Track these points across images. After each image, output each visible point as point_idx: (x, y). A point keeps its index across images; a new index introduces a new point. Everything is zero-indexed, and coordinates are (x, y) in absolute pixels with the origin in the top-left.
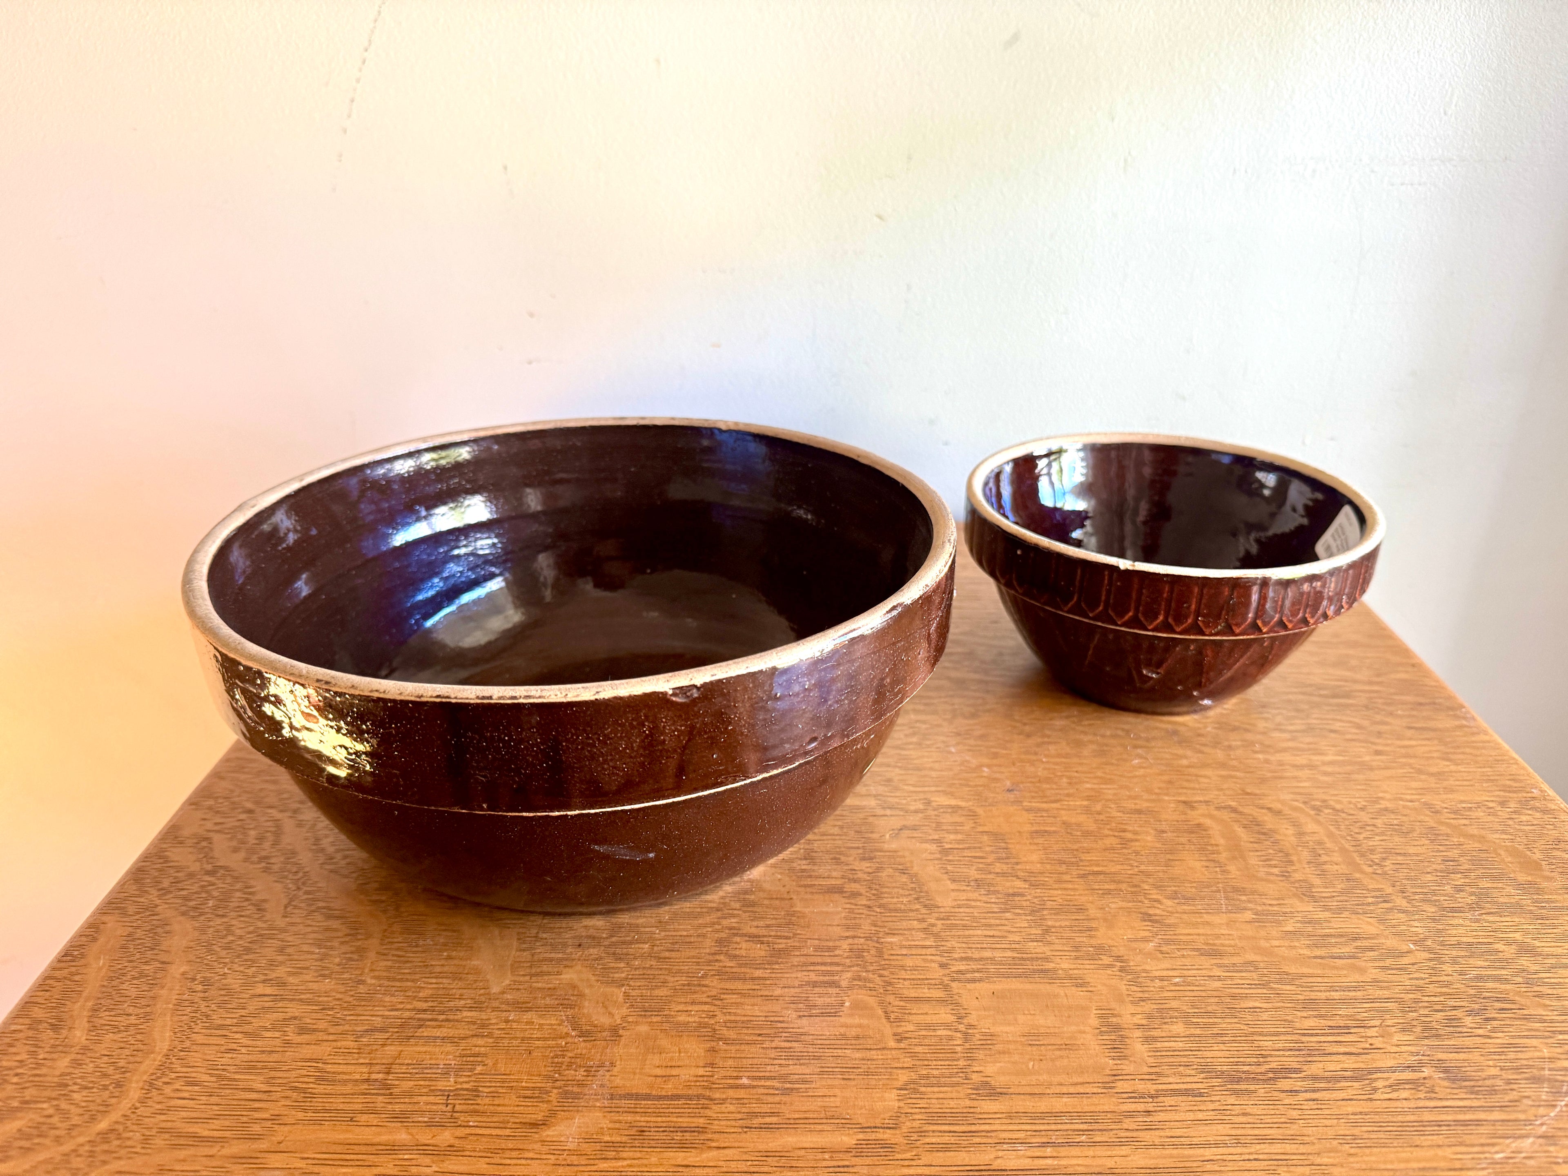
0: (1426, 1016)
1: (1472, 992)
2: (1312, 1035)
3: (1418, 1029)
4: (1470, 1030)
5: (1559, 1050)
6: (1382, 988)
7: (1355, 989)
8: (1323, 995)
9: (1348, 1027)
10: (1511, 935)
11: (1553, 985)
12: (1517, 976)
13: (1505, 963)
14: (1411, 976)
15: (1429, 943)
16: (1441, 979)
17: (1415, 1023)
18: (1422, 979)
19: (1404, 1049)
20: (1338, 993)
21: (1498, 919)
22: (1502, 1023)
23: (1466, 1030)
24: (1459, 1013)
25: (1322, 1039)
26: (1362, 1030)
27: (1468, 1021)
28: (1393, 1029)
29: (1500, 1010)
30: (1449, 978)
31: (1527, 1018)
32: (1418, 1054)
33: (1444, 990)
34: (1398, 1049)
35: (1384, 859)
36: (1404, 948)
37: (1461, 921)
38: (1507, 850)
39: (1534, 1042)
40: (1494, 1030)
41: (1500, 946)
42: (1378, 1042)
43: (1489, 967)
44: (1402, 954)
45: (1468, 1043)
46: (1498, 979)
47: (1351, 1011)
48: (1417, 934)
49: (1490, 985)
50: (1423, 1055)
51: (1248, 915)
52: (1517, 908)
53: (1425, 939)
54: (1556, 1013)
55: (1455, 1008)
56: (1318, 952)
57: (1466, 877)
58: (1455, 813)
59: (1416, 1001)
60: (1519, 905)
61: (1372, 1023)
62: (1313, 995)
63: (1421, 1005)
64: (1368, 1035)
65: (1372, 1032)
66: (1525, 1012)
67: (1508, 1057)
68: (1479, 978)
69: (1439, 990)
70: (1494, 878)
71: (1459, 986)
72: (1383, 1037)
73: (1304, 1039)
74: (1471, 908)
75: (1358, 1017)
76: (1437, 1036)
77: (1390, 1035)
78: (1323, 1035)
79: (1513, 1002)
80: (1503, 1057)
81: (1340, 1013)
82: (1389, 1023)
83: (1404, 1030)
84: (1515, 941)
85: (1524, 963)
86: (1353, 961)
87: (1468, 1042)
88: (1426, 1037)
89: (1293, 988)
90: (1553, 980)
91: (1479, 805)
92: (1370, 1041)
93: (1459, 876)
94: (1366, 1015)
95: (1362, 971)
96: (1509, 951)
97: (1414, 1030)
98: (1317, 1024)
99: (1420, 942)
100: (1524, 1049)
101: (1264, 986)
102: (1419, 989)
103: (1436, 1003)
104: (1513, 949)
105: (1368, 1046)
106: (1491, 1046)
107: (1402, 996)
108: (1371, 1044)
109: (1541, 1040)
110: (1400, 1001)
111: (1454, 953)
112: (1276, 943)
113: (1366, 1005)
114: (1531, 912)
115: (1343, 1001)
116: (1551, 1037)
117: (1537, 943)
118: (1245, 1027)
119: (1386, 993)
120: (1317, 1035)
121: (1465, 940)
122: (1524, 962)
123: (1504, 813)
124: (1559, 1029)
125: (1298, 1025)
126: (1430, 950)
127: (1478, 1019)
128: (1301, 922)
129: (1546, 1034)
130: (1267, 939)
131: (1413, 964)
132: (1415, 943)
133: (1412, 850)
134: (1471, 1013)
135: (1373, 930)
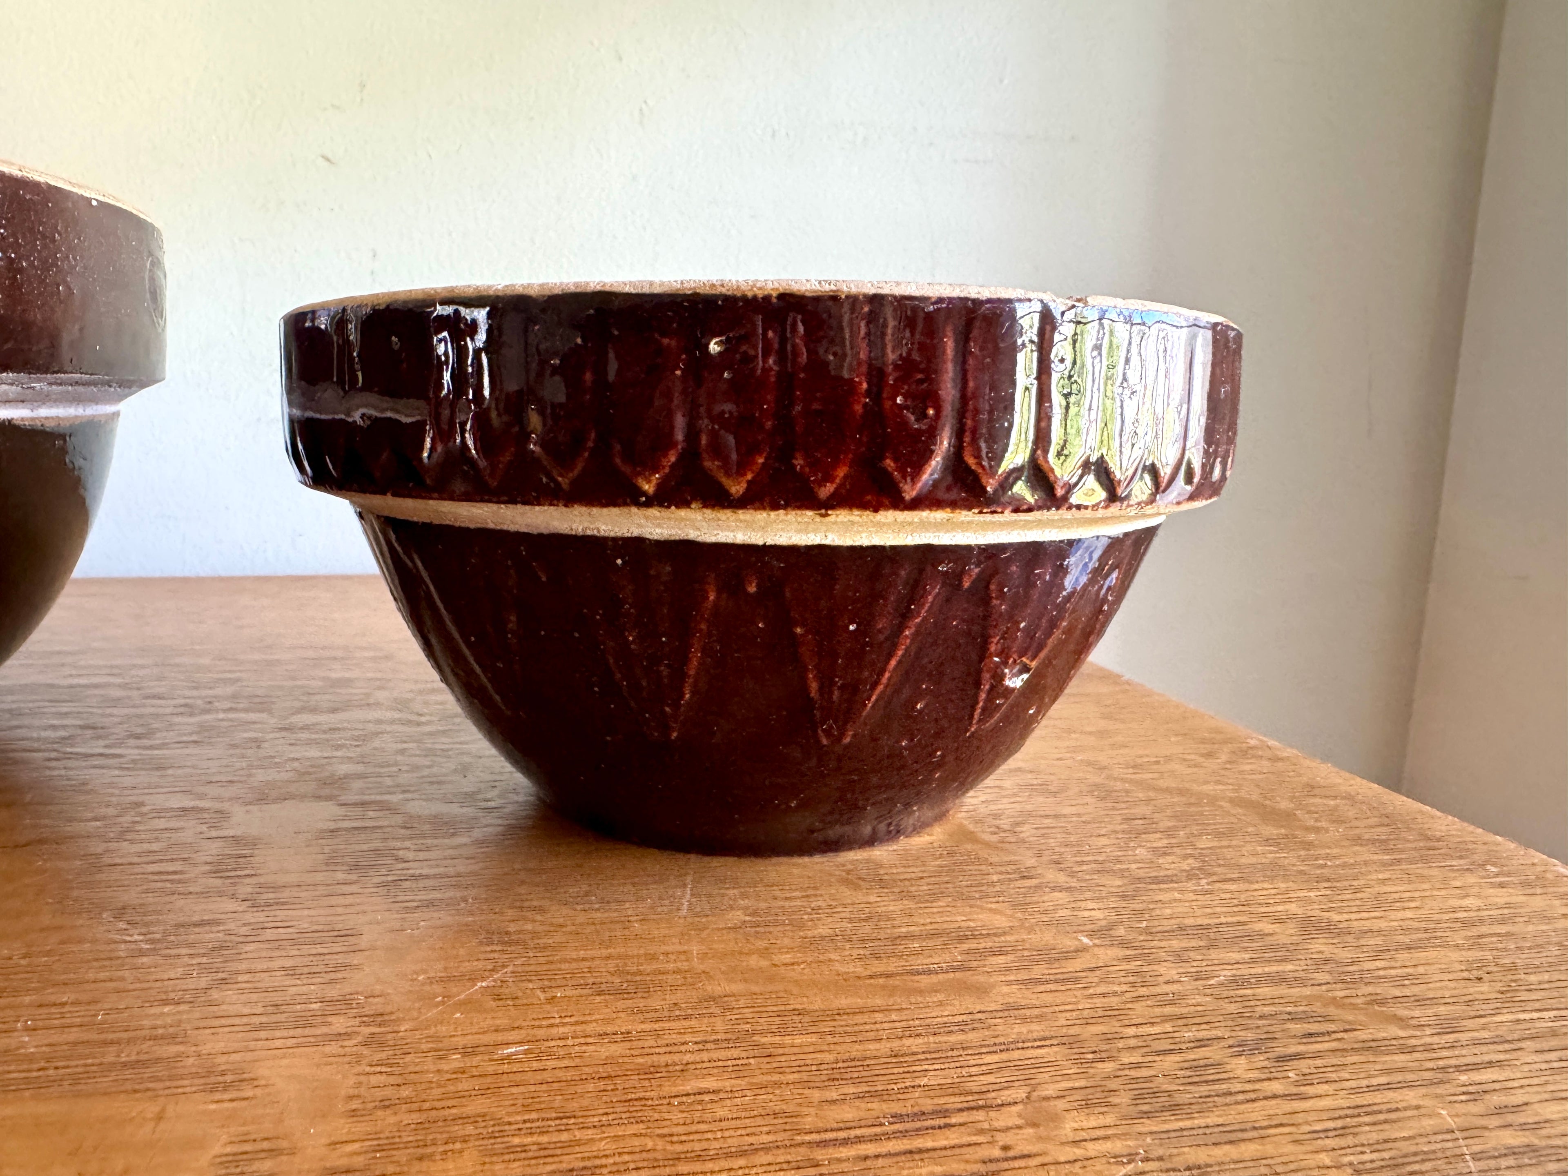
0: (1138, 1066)
1: (1232, 1008)
2: (845, 1142)
3: (1123, 1099)
4: (1248, 1087)
5: (1474, 1108)
6: (1025, 1020)
7: (962, 1027)
8: (884, 1047)
9: (945, 1113)
10: (1280, 908)
11: (1399, 981)
12: (1317, 971)
13: (1287, 953)
14: (1091, 991)
15: (1121, 931)
16: (1158, 990)
17: (1113, 1084)
18: (1115, 993)
19: (1093, 1149)
20: (920, 1040)
21: (1243, 886)
22: (1319, 1062)
23: (1239, 1087)
24: (1212, 1053)
25: (870, 1149)
26: (980, 1115)
27: (1240, 1066)
28: (1061, 1104)
29: (1305, 1036)
30: (1175, 988)
31: (1372, 1047)
32: (1131, 1157)
33: (1168, 1010)
34: (1078, 1152)
35: (1018, 824)
36: (1069, 943)
37: (1177, 895)
38: (1231, 801)
39: (1410, 1097)
40: (1306, 1080)
41: (1266, 927)
42: (1022, 1140)
43: (1253, 961)
44: (1067, 955)
45: (1254, 1116)
46: (1280, 980)
47: (951, 1075)
48: (1092, 921)
49: (1265, 991)
50: (1146, 1160)
51: (737, 916)
52: (1273, 871)
53: (1110, 927)
54: (1428, 1031)
55: (1201, 1043)
56: (878, 967)
57: (1170, 836)
58: (1134, 767)
59: (1108, 1038)
60: (1274, 865)
61: (1007, 1096)
62: (856, 1050)
63: (1120, 1045)
64: (996, 1124)
65: (1003, 1118)
66: (1361, 1035)
67: (1362, 1139)
68: (1236, 982)
69: (1158, 1011)
70: (1219, 835)
71: (1199, 999)
72: (1035, 1125)
73: (820, 1155)
74: (1190, 876)
75: (973, 1086)
76: (1175, 1108)
77: (1055, 1118)
78: (875, 1139)
79: (1327, 1019)
80: (1350, 1140)
81: (924, 1081)
82: (1050, 1090)
83: (1087, 1105)
84: (1291, 917)
85: (1322, 948)
86: (959, 975)
87: (1257, 1113)
88: (1147, 1115)
89: (813, 1039)
90: (1393, 972)
91: (1168, 759)
92: (1003, 1139)
93: (1158, 835)
94: (991, 1078)
95: (981, 991)
96: (1286, 934)
97: (1115, 1100)
98: (863, 1114)
99: (1102, 933)
100: (1393, 1116)
101: (735, 1040)
102: (1111, 1013)
103: (1157, 1037)
104: (1291, 928)
105: (997, 1153)
106: (1312, 1117)
107: (1072, 1031)
108: (1005, 1148)
109: (1423, 1091)
110: (1070, 1042)
111: (1175, 944)
112: (787, 958)
113: (988, 1059)
114: (1302, 873)
115: (934, 1055)
116: (1441, 1082)
117: (1336, 917)
118: (660, 1144)
119: (1037, 1029)
120: (859, 1140)
121: (1190, 921)
122: (1320, 946)
123: (1212, 764)
124: (1453, 1062)
125: (808, 1122)
126: (1124, 944)
127: (1260, 1060)
128: (851, 921)
129: (1428, 1075)
130: (764, 953)
131: (1092, 970)
132: (1091, 934)
133: (1067, 810)
134: (1241, 1049)
135: (1000, 922)
